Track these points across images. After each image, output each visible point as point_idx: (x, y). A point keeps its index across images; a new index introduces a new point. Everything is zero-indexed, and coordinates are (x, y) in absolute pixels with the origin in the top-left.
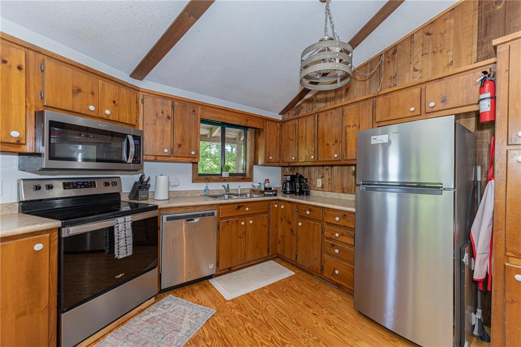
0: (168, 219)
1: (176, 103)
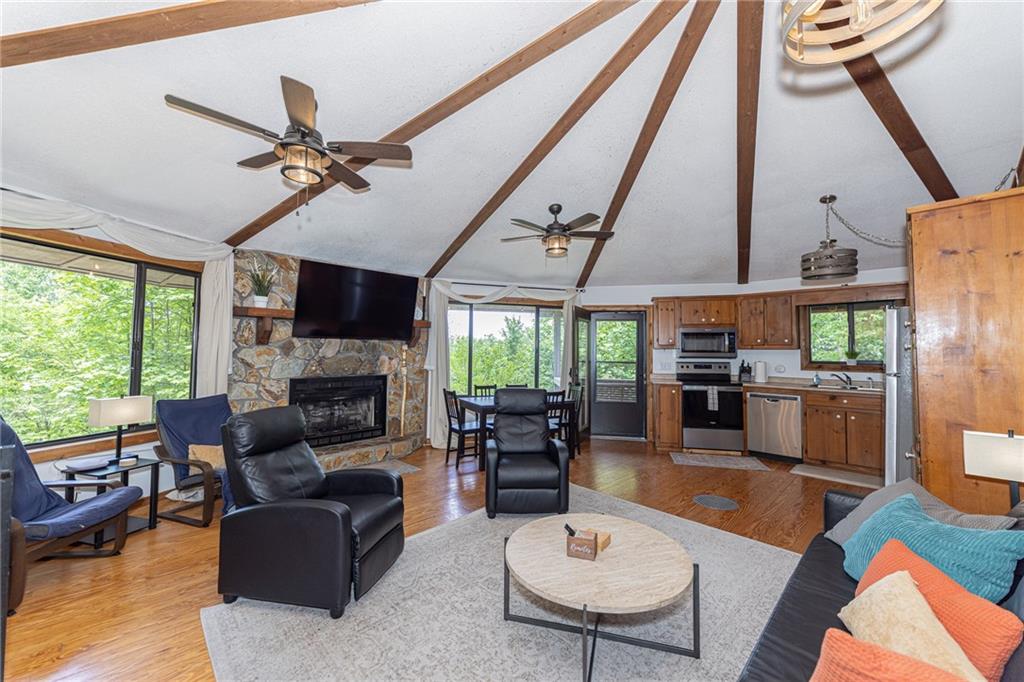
0: (751, 395)
1: (768, 299)
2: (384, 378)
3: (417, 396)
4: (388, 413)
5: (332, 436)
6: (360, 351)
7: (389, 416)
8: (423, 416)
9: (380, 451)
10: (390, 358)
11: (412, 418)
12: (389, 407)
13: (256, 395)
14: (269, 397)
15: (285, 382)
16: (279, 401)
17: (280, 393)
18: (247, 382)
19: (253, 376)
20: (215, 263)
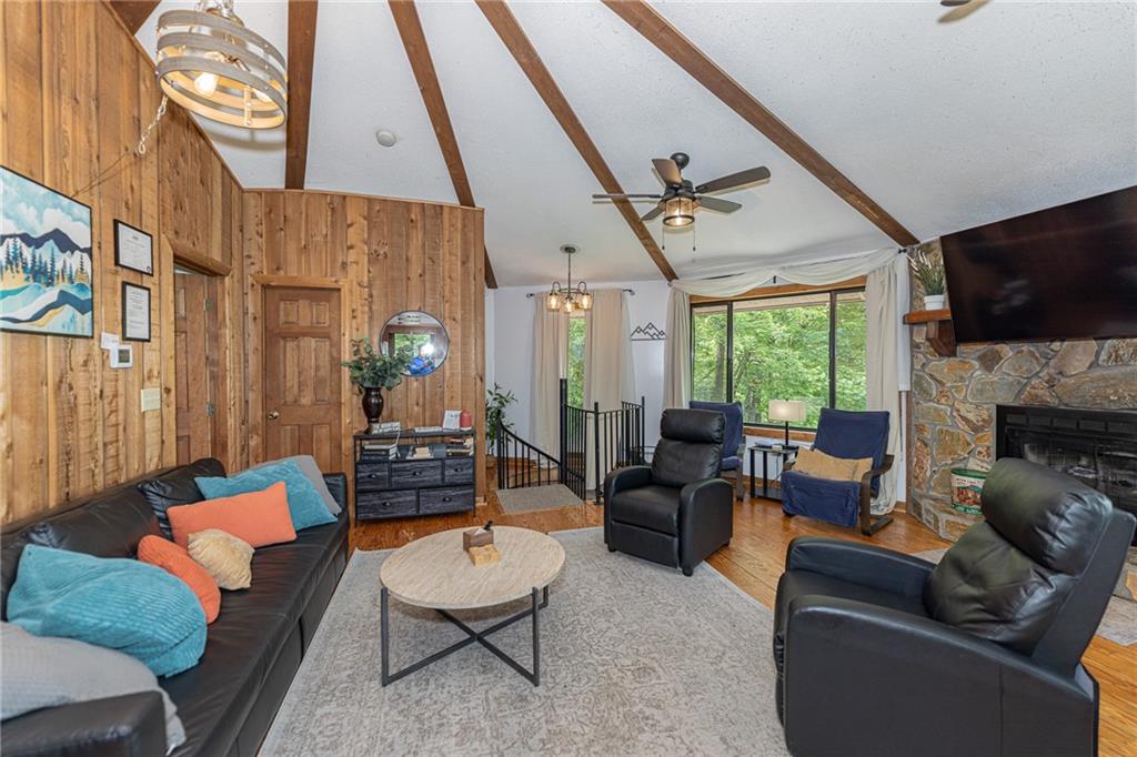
13: (949, 420)
14: (967, 427)
15: (988, 410)
16: (980, 434)
17: (981, 423)
18: (938, 402)
19: (944, 396)
20: (878, 272)
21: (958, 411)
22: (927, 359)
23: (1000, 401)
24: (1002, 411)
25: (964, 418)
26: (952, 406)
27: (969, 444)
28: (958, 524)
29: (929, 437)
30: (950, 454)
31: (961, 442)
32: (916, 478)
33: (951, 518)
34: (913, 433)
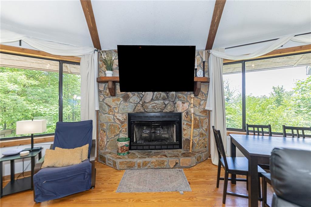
2: (180, 115)
3: (202, 126)
4: (183, 136)
5: (151, 145)
6: (164, 99)
7: (184, 137)
8: (207, 140)
9: (172, 161)
10: (183, 103)
11: (200, 140)
12: (184, 133)
13: (113, 120)
14: (119, 122)
15: (126, 115)
16: (123, 124)
17: (123, 120)
18: (109, 114)
19: (111, 111)
20: (86, 56)
21: (116, 116)
22: (105, 97)
23: (129, 112)
24: (130, 116)
25: (118, 119)
26: (114, 115)
27: (120, 129)
28: (124, 162)
29: (105, 128)
30: (113, 133)
31: (117, 128)
32: (101, 146)
33: (121, 160)
34: (99, 128)
